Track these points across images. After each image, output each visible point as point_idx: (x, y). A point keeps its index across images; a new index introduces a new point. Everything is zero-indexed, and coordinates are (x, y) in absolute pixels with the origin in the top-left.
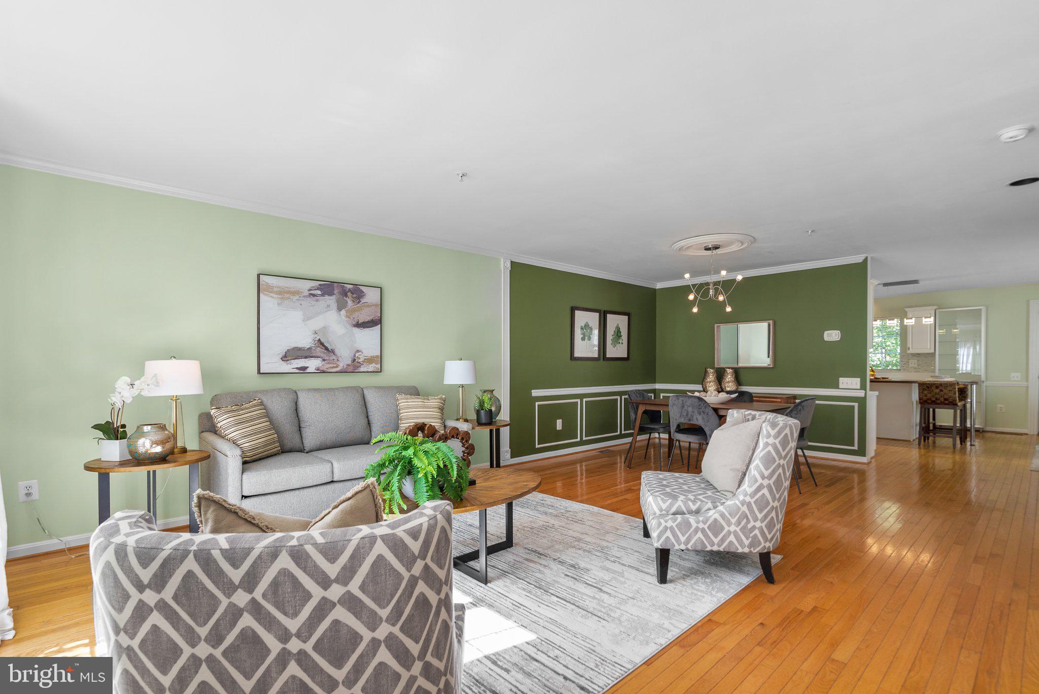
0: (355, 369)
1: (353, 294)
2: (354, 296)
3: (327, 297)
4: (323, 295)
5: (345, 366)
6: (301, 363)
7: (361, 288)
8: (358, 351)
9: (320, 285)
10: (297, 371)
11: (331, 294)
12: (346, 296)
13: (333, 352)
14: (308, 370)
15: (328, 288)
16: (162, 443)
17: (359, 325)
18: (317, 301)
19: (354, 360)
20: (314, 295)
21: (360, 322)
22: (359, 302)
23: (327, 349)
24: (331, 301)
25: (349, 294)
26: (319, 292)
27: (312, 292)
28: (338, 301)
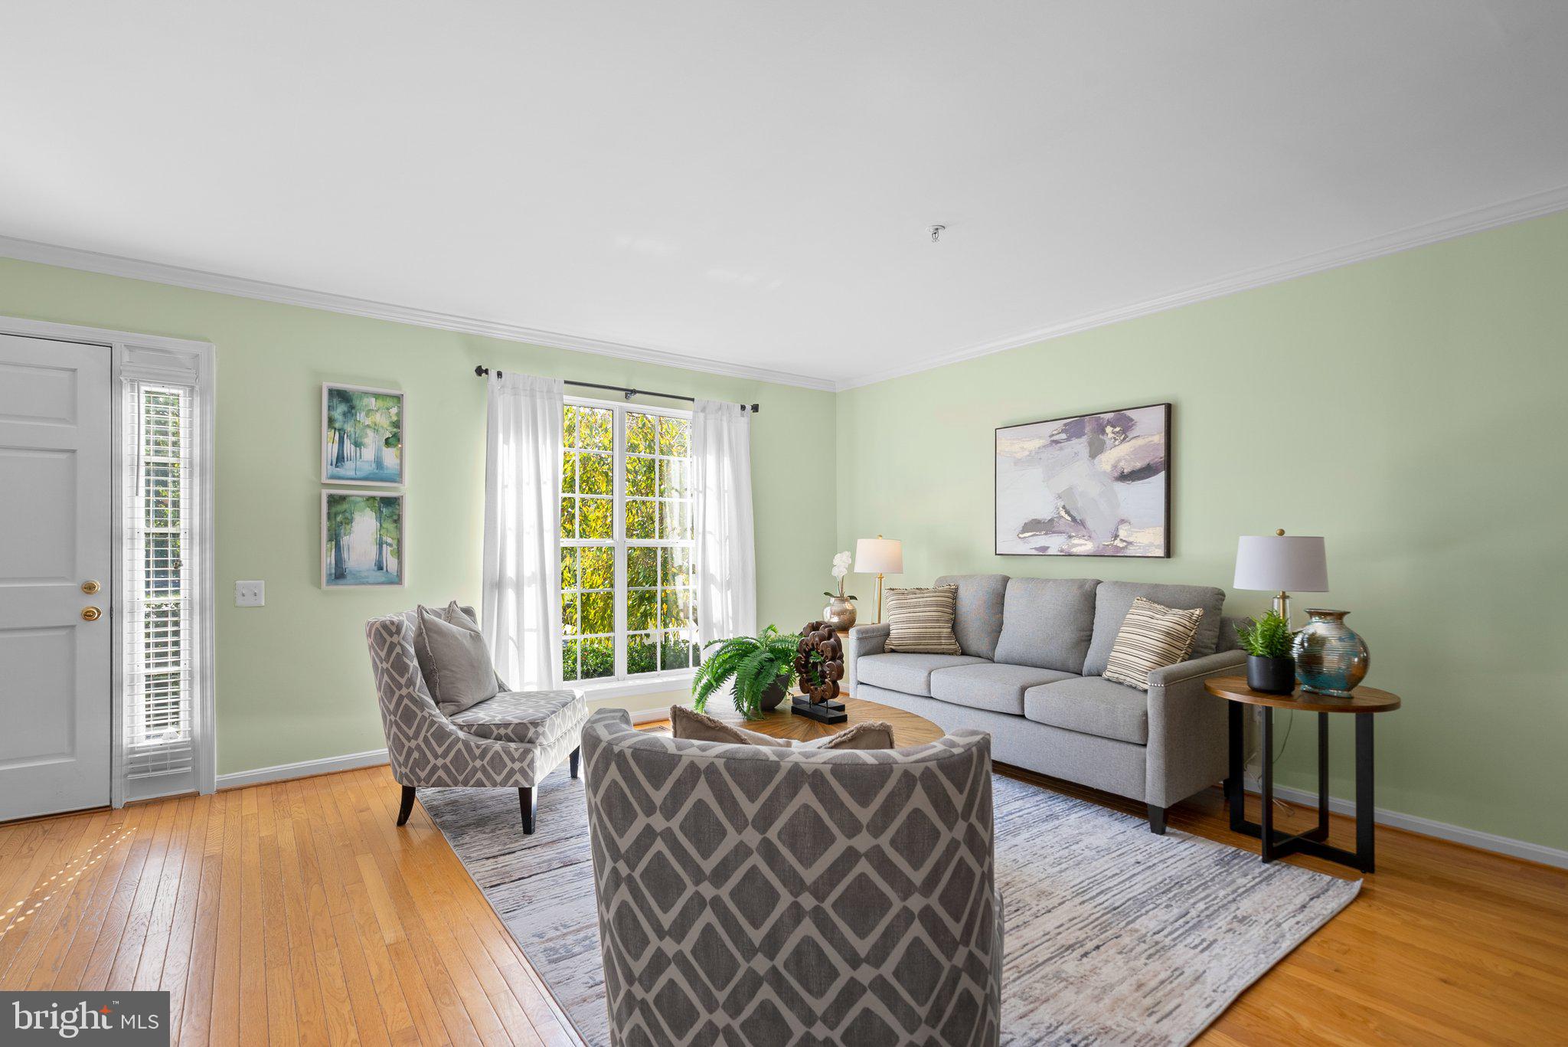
0: (1117, 552)
1: (1114, 426)
2: (1118, 429)
3: (1075, 441)
4: (1068, 439)
5: (1101, 546)
6: (1041, 540)
7: (1128, 413)
8: (1123, 521)
9: (1065, 425)
10: (1036, 553)
11: (1079, 434)
12: (1103, 432)
13: (1082, 523)
14: (1049, 552)
15: (1076, 425)
16: (839, 614)
17: (1125, 477)
18: (1061, 449)
19: (1116, 537)
20: (1057, 442)
21: (1125, 471)
22: (1124, 439)
23: (1074, 519)
24: (1080, 445)
25: (1109, 429)
26: (1064, 436)
27: (1055, 438)
28: (1091, 444)
